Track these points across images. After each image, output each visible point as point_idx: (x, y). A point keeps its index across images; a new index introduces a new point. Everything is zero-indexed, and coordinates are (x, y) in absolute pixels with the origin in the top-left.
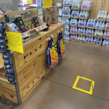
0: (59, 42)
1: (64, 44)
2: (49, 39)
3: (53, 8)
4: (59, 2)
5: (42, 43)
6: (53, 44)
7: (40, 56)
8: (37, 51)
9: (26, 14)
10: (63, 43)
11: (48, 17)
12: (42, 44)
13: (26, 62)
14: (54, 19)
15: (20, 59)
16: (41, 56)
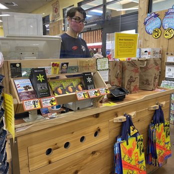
0: (151, 129)
1: (168, 134)
2: (120, 119)
3: (146, 62)
4: (172, 54)
5: (102, 125)
6: (131, 132)
7: (94, 153)
8: (85, 141)
9: (65, 65)
10: (164, 134)
11: (131, 77)
12: (101, 128)
13: (50, 162)
14: (147, 81)
15: (34, 154)
16: (98, 154)
